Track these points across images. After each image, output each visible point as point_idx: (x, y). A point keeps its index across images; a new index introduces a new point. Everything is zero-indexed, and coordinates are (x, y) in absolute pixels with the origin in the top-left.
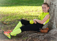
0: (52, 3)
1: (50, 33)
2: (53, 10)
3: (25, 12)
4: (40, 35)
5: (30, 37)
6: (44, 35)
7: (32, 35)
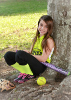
0: (65, 23)
1: (64, 85)
2: (67, 36)
3: (14, 32)
4: (43, 93)
5: (22, 97)
6: (51, 92)
7: (26, 92)
